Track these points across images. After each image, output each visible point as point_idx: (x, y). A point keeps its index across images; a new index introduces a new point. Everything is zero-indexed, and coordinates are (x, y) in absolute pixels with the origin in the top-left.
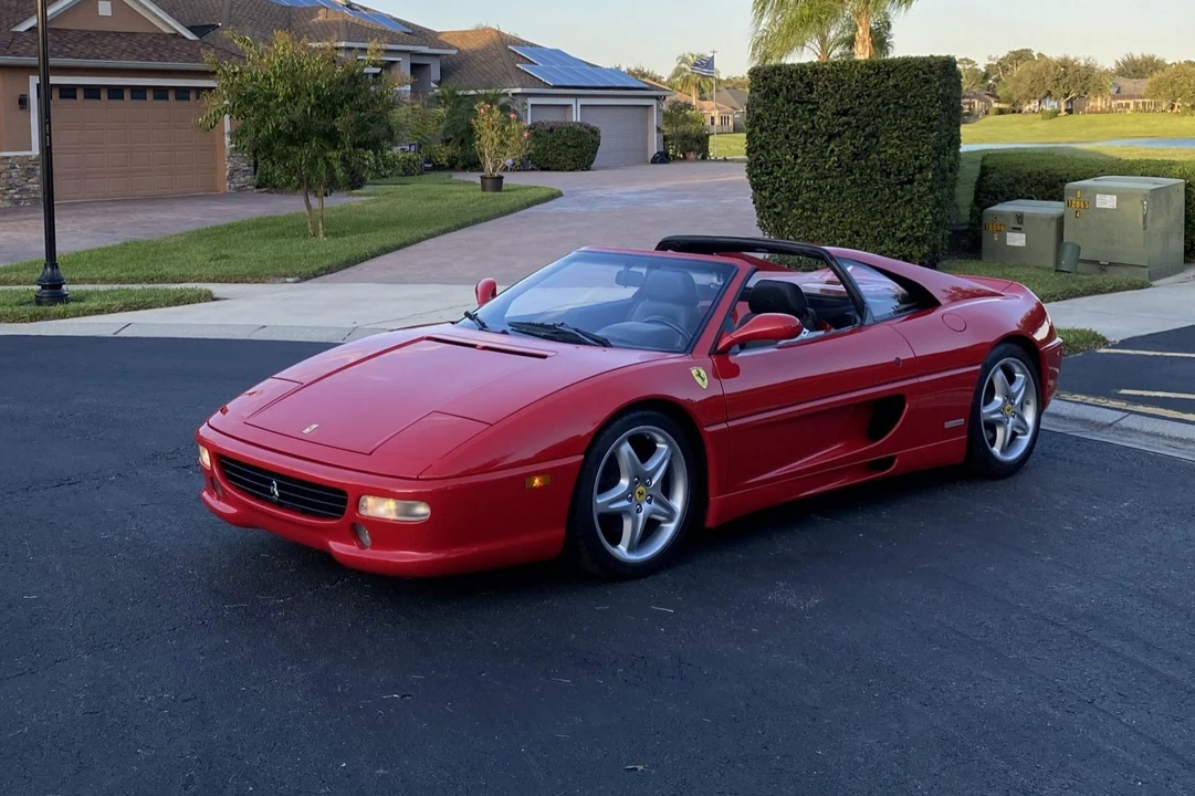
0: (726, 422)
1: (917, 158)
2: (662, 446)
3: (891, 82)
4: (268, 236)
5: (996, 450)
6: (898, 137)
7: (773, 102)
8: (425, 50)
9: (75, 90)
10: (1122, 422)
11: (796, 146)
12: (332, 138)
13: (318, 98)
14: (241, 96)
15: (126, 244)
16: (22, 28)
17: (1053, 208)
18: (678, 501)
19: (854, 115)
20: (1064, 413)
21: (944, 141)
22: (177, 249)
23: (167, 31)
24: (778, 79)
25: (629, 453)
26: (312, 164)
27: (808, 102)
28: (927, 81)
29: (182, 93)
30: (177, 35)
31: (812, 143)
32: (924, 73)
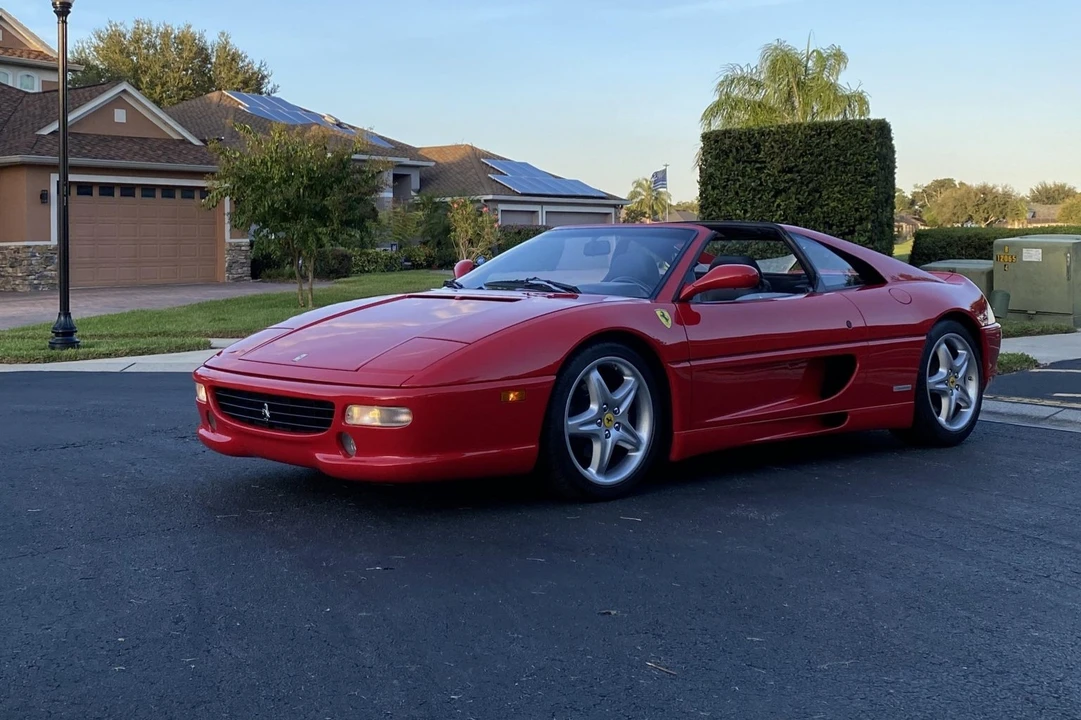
0: (689, 361)
1: (857, 210)
2: (629, 378)
3: (832, 142)
4: (263, 307)
5: (942, 419)
6: (839, 192)
7: (724, 162)
8: (406, 161)
9: (91, 187)
10: (1057, 416)
11: (745, 201)
12: (322, 216)
13: (310, 179)
14: (241, 179)
15: (133, 312)
16: (46, 131)
17: (984, 265)
18: (645, 432)
19: (798, 172)
20: (1002, 410)
21: (881, 196)
22: (180, 315)
23: (175, 137)
24: (727, 141)
25: (598, 380)
26: (304, 239)
27: (756, 162)
28: (865, 140)
29: (188, 192)
30: (184, 141)
31: (760, 199)
32: (862, 133)
